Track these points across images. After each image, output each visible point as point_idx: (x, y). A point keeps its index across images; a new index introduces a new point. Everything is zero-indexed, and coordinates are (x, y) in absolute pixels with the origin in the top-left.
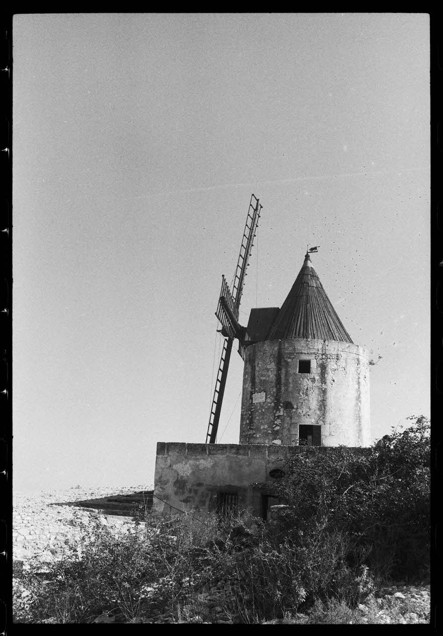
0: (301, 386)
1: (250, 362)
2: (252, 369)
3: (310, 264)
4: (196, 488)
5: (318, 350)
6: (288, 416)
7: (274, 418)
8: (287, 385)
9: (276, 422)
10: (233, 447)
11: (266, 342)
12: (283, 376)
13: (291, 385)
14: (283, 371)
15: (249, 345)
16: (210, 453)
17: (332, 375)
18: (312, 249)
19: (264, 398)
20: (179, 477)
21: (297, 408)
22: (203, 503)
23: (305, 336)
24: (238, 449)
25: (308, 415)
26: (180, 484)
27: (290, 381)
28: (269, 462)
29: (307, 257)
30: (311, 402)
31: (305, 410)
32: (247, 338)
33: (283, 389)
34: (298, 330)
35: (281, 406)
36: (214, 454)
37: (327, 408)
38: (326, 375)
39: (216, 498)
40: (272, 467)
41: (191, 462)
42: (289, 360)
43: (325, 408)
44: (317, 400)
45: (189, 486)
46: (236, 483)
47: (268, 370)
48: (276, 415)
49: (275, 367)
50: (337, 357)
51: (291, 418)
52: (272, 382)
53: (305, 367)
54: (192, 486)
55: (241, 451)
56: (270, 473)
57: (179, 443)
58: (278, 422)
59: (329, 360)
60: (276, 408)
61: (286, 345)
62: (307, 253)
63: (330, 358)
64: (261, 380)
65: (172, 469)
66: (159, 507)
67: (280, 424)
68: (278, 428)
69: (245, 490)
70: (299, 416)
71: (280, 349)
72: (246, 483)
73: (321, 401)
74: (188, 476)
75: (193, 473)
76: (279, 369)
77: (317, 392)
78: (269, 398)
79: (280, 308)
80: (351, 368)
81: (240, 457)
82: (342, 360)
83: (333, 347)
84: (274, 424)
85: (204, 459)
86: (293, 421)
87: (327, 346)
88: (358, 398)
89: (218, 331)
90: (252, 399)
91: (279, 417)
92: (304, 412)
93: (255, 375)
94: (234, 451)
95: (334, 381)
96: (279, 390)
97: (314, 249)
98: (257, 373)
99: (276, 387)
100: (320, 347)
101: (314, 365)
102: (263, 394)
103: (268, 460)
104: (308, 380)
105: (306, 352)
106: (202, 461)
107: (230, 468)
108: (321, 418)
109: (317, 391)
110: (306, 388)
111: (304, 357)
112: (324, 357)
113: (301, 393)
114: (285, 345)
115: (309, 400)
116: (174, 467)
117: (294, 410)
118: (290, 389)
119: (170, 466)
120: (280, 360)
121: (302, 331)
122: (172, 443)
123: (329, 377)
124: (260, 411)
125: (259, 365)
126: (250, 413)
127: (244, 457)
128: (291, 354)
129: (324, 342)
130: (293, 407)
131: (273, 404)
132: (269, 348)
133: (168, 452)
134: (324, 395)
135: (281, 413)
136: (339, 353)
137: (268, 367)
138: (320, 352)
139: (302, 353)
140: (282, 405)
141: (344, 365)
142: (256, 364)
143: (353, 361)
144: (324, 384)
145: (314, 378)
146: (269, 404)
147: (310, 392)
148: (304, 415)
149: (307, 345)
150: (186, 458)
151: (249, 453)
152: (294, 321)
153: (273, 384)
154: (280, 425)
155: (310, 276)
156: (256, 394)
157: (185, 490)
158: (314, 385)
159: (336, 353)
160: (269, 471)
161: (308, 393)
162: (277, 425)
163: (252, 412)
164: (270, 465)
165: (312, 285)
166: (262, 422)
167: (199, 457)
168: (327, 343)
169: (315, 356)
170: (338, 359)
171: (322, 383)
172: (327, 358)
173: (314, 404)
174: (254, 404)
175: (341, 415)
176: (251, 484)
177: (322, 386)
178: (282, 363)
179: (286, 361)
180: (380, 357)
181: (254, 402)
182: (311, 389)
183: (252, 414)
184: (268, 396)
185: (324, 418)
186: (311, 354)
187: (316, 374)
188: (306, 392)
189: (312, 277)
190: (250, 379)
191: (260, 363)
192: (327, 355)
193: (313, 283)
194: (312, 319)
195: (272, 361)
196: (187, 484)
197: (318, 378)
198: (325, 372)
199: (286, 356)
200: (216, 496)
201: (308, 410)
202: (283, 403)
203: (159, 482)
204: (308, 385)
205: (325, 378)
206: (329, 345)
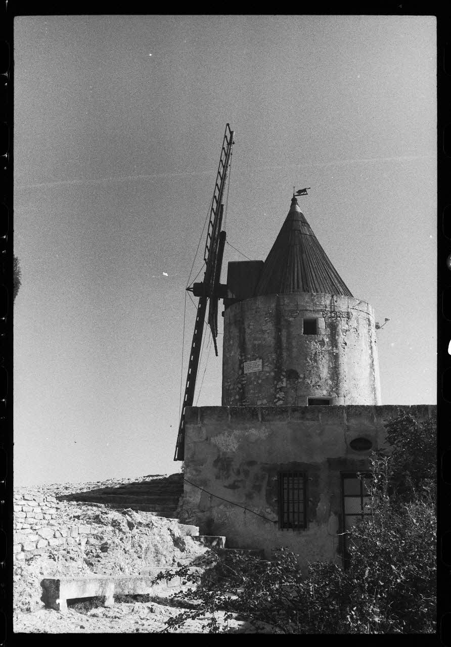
0: (309, 350)
1: (236, 324)
2: (240, 332)
3: (299, 209)
4: (246, 467)
5: (326, 307)
6: (293, 388)
7: (275, 391)
8: (289, 349)
9: (278, 396)
11: (259, 298)
12: (284, 339)
13: (295, 350)
14: (284, 333)
15: (233, 303)
16: (263, 419)
17: (342, 336)
19: (261, 366)
20: (221, 453)
21: (304, 378)
22: (258, 488)
23: (306, 290)
24: (303, 413)
25: (319, 386)
26: (223, 463)
27: (294, 344)
28: (348, 428)
29: (294, 201)
30: (321, 369)
31: (315, 379)
32: (230, 296)
33: (285, 354)
34: (296, 284)
35: (283, 375)
36: (268, 421)
37: (340, 377)
38: (337, 337)
39: (275, 480)
40: (353, 435)
41: (237, 432)
42: (291, 319)
43: (338, 378)
44: (329, 368)
45: (236, 465)
46: (305, 459)
47: (263, 332)
48: (278, 387)
49: (273, 328)
50: (348, 315)
51: (296, 390)
52: (270, 346)
53: (311, 327)
54: (240, 466)
55: (308, 416)
56: (351, 443)
58: (281, 395)
59: (339, 319)
60: (277, 378)
61: (286, 301)
62: (294, 196)
63: (339, 317)
64: (255, 345)
65: (210, 444)
66: (193, 497)
67: (283, 397)
68: (280, 403)
69: (316, 467)
70: (308, 387)
71: (278, 305)
72: (319, 459)
73: (332, 368)
74: (234, 452)
75: (240, 448)
76: (278, 330)
77: (328, 358)
78: (267, 366)
79: (264, 261)
81: (308, 423)
82: (352, 319)
83: (343, 304)
84: (276, 398)
85: (255, 428)
86: (301, 393)
87: (336, 302)
88: (372, 366)
89: (188, 289)
90: (242, 369)
91: (281, 389)
92: (314, 383)
93: (244, 339)
94: (297, 414)
95: (346, 344)
96: (280, 356)
98: (247, 337)
99: (276, 352)
100: (328, 302)
101: (322, 324)
102: (259, 362)
103: (348, 426)
104: (316, 343)
105: (312, 309)
106: (253, 431)
107: (295, 439)
108: (334, 390)
109: (327, 356)
110: (313, 352)
111: (310, 315)
112: (333, 315)
113: (308, 359)
114: (284, 301)
115: (318, 368)
116: (212, 440)
117: (300, 380)
118: (294, 355)
119: (207, 439)
120: (279, 319)
121: (301, 284)
122: (207, 407)
123: (341, 339)
124: (255, 383)
125: (250, 326)
126: (240, 386)
127: (312, 423)
128: (292, 312)
129: (332, 296)
130: (299, 377)
131: (273, 374)
132: (263, 306)
133: (202, 420)
134: (335, 362)
135: (284, 385)
136: (349, 310)
137: (264, 328)
138: (328, 309)
139: (307, 310)
140: (284, 374)
141: (355, 325)
142: (246, 327)
143: (364, 322)
144: (335, 348)
145: (323, 341)
146: (268, 374)
148: (313, 386)
149: (313, 300)
150: (229, 427)
151: (320, 417)
153: (272, 349)
154: (283, 399)
155: (300, 222)
156: (248, 362)
157: (231, 472)
158: (324, 349)
159: (346, 311)
160: (349, 441)
161: (318, 359)
162: (279, 399)
163: (242, 385)
164: (351, 433)
165: (305, 233)
166: (259, 396)
167: (248, 426)
168: (335, 298)
169: (323, 314)
170: (348, 318)
171: (333, 347)
172: (337, 317)
173: (325, 373)
174: (246, 374)
175: (356, 386)
176: (326, 460)
177: (333, 350)
178: (282, 323)
179: (287, 321)
180: (386, 320)
181: (245, 372)
182: (320, 354)
183: (243, 388)
184: (266, 364)
185: (337, 389)
186: (318, 311)
187: (325, 336)
188: (314, 358)
189: (303, 224)
190: (236, 344)
191: (252, 324)
192: (336, 312)
193: (305, 230)
194: (311, 271)
195: (268, 321)
196: (233, 463)
197: (327, 340)
198: (335, 333)
199: (287, 314)
200: (275, 478)
201: (317, 379)
202: (285, 372)
203: (191, 461)
204: (316, 348)
205: (335, 340)
206: (338, 301)
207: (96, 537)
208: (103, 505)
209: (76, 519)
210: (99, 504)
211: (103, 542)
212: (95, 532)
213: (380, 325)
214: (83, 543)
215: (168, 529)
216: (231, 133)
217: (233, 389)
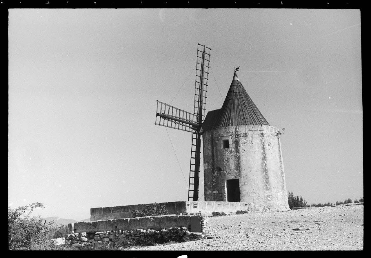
0: (225, 156)
3: (236, 79)
5: (233, 133)
6: (220, 176)
7: (213, 178)
8: (217, 157)
9: (213, 180)
11: (206, 132)
12: (215, 152)
13: (219, 157)
14: (215, 149)
16: (112, 212)
19: (207, 166)
21: (223, 170)
25: (230, 174)
27: (219, 154)
30: (231, 165)
31: (228, 170)
33: (215, 159)
34: (224, 122)
35: (215, 170)
38: (239, 148)
42: (217, 142)
43: (240, 168)
44: (235, 164)
47: (208, 149)
48: (213, 176)
49: (211, 147)
53: (226, 144)
58: (215, 180)
60: (213, 172)
61: (215, 133)
62: (235, 72)
63: (240, 137)
64: (206, 156)
68: (215, 183)
70: (225, 175)
71: (212, 135)
73: (236, 164)
76: (213, 148)
77: (234, 159)
79: (221, 109)
80: (257, 140)
82: (249, 136)
83: (242, 130)
86: (222, 178)
88: (264, 158)
91: (215, 177)
92: (227, 172)
95: (244, 150)
97: (237, 69)
99: (212, 159)
100: (234, 130)
101: (231, 142)
102: (207, 164)
104: (228, 152)
105: (226, 135)
108: (238, 175)
109: (234, 158)
110: (227, 157)
111: (225, 139)
112: (236, 136)
113: (225, 161)
115: (229, 164)
117: (222, 172)
118: (219, 159)
120: (213, 142)
123: (241, 148)
128: (218, 138)
129: (236, 127)
130: (221, 170)
131: (211, 170)
132: (207, 136)
134: (238, 160)
135: (216, 175)
136: (247, 132)
137: (208, 147)
138: (234, 134)
139: (223, 136)
141: (251, 139)
143: (258, 136)
144: (238, 153)
145: (231, 151)
148: (227, 174)
149: (226, 131)
150: (103, 215)
152: (223, 117)
153: (211, 157)
156: (205, 164)
158: (232, 155)
159: (244, 133)
161: (229, 160)
165: (236, 92)
168: (238, 127)
169: (231, 137)
170: (246, 136)
171: (237, 153)
173: (233, 166)
175: (251, 171)
177: (237, 155)
178: (214, 144)
179: (215, 142)
180: (284, 129)
182: (230, 157)
186: (229, 136)
187: (233, 148)
188: (227, 160)
192: (239, 135)
193: (237, 90)
194: (233, 113)
195: (209, 143)
197: (234, 150)
198: (238, 146)
199: (215, 139)
201: (229, 171)
202: (216, 168)
204: (228, 155)
205: (238, 149)
206: (239, 129)
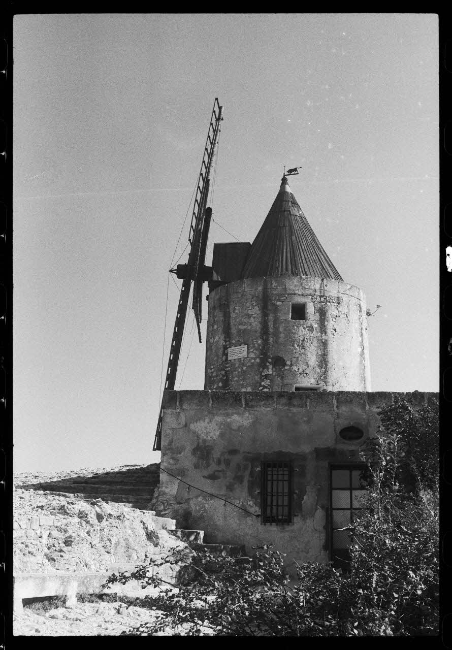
0: (296, 336)
1: (221, 307)
2: (225, 316)
3: (288, 189)
4: (227, 456)
5: (315, 291)
6: (278, 376)
7: (260, 378)
8: (276, 334)
9: (263, 383)
10: (283, 396)
11: (245, 280)
12: (270, 324)
13: (282, 335)
14: (271, 317)
15: (218, 286)
16: (247, 405)
17: (332, 322)
18: (290, 171)
19: (245, 353)
20: (201, 441)
21: (291, 365)
22: (239, 479)
23: (295, 273)
24: (290, 399)
25: (306, 374)
26: (203, 451)
27: (281, 329)
28: (338, 416)
29: (284, 181)
30: (309, 356)
31: (302, 367)
32: (215, 277)
33: (271, 340)
34: (284, 267)
35: (269, 362)
36: (252, 406)
37: (329, 365)
38: (326, 323)
39: (258, 471)
40: (343, 423)
41: (219, 419)
42: (279, 303)
43: (326, 365)
44: (316, 355)
45: (216, 454)
46: (290, 449)
47: (249, 316)
48: (263, 374)
49: (259, 312)
50: (338, 300)
51: (282, 378)
52: (256, 332)
53: (299, 312)
54: (221, 455)
55: (295, 402)
56: (340, 432)
57: (198, 391)
58: (266, 383)
59: (329, 304)
60: (263, 365)
61: (274, 284)
62: (284, 175)
63: (329, 302)
64: (240, 330)
65: (189, 431)
66: (169, 487)
67: (269, 385)
68: (266, 391)
69: (303, 457)
70: (294, 374)
71: (265, 289)
72: (306, 449)
73: (321, 355)
74: (214, 440)
75: (222, 435)
76: (265, 315)
77: (316, 345)
78: (252, 352)
79: (251, 243)
80: (354, 316)
81: (294, 410)
82: (342, 305)
83: (333, 289)
84: (261, 386)
85: (238, 414)
86: (286, 381)
87: (326, 286)
88: (362, 354)
89: (171, 271)
90: (227, 355)
91: (267, 376)
92: (301, 370)
93: (229, 324)
94: (284, 400)
95: (335, 330)
96: (266, 342)
97: (292, 171)
98: (232, 322)
99: (262, 338)
100: (318, 286)
101: (311, 309)
102: (244, 347)
103: (337, 413)
104: (304, 328)
105: (300, 293)
106: (236, 417)
107: (280, 427)
108: (322, 378)
109: (315, 343)
110: (302, 338)
111: (299, 300)
112: (322, 299)
113: (296, 346)
114: (272, 284)
115: (306, 355)
116: (192, 426)
117: (286, 368)
118: (281, 340)
119: (186, 425)
120: (266, 303)
121: (290, 267)
122: (187, 391)
123: (330, 324)
124: (239, 370)
125: (236, 311)
126: (223, 373)
127: (300, 409)
128: (280, 295)
129: (322, 280)
130: (285, 364)
131: (258, 360)
132: (249, 288)
133: (181, 405)
134: (325, 349)
135: (270, 372)
136: (340, 295)
137: (250, 312)
138: (318, 293)
139: (295, 294)
140: (270, 360)
141: (346, 311)
142: (231, 311)
143: (355, 308)
144: (324, 334)
145: (312, 327)
146: (253, 361)
147: (307, 344)
148: (300, 374)
149: (301, 284)
150: (209, 413)
151: (308, 404)
153: (258, 334)
154: (269, 387)
155: (290, 203)
156: (233, 348)
157: (211, 461)
158: (312, 335)
159: (336, 296)
160: (339, 429)
161: (305, 346)
162: (264, 387)
163: (226, 372)
164: (340, 421)
165: (295, 214)
166: (243, 384)
167: (230, 411)
168: (325, 281)
169: (312, 299)
170: (339, 303)
171: (322, 333)
172: (327, 301)
173: (313, 360)
174: (230, 361)
175: (345, 374)
176: (313, 449)
177: (321, 336)
178: (270, 307)
179: (274, 304)
180: (378, 306)
181: (229, 358)
182: (309, 340)
183: (226, 374)
184: (251, 350)
185: (325, 377)
186: (307, 295)
187: (314, 321)
188: (302, 344)
189: (293, 205)
190: (220, 329)
191: (237, 308)
192: (326, 297)
193: (294, 211)
194: (300, 254)
195: (254, 304)
196: (213, 452)
197: (316, 326)
198: (325, 319)
199: (274, 298)
200: (259, 469)
201: (305, 367)
202: (272, 358)
203: (169, 449)
204: (304, 334)
205: (324, 326)
206: (328, 285)
207: (60, 530)
208: (72, 495)
209: (40, 510)
210: (67, 494)
211: (67, 535)
212: (59, 524)
213: (371, 312)
214: (45, 536)
215: (141, 522)
216: (220, 108)
217: (217, 376)
